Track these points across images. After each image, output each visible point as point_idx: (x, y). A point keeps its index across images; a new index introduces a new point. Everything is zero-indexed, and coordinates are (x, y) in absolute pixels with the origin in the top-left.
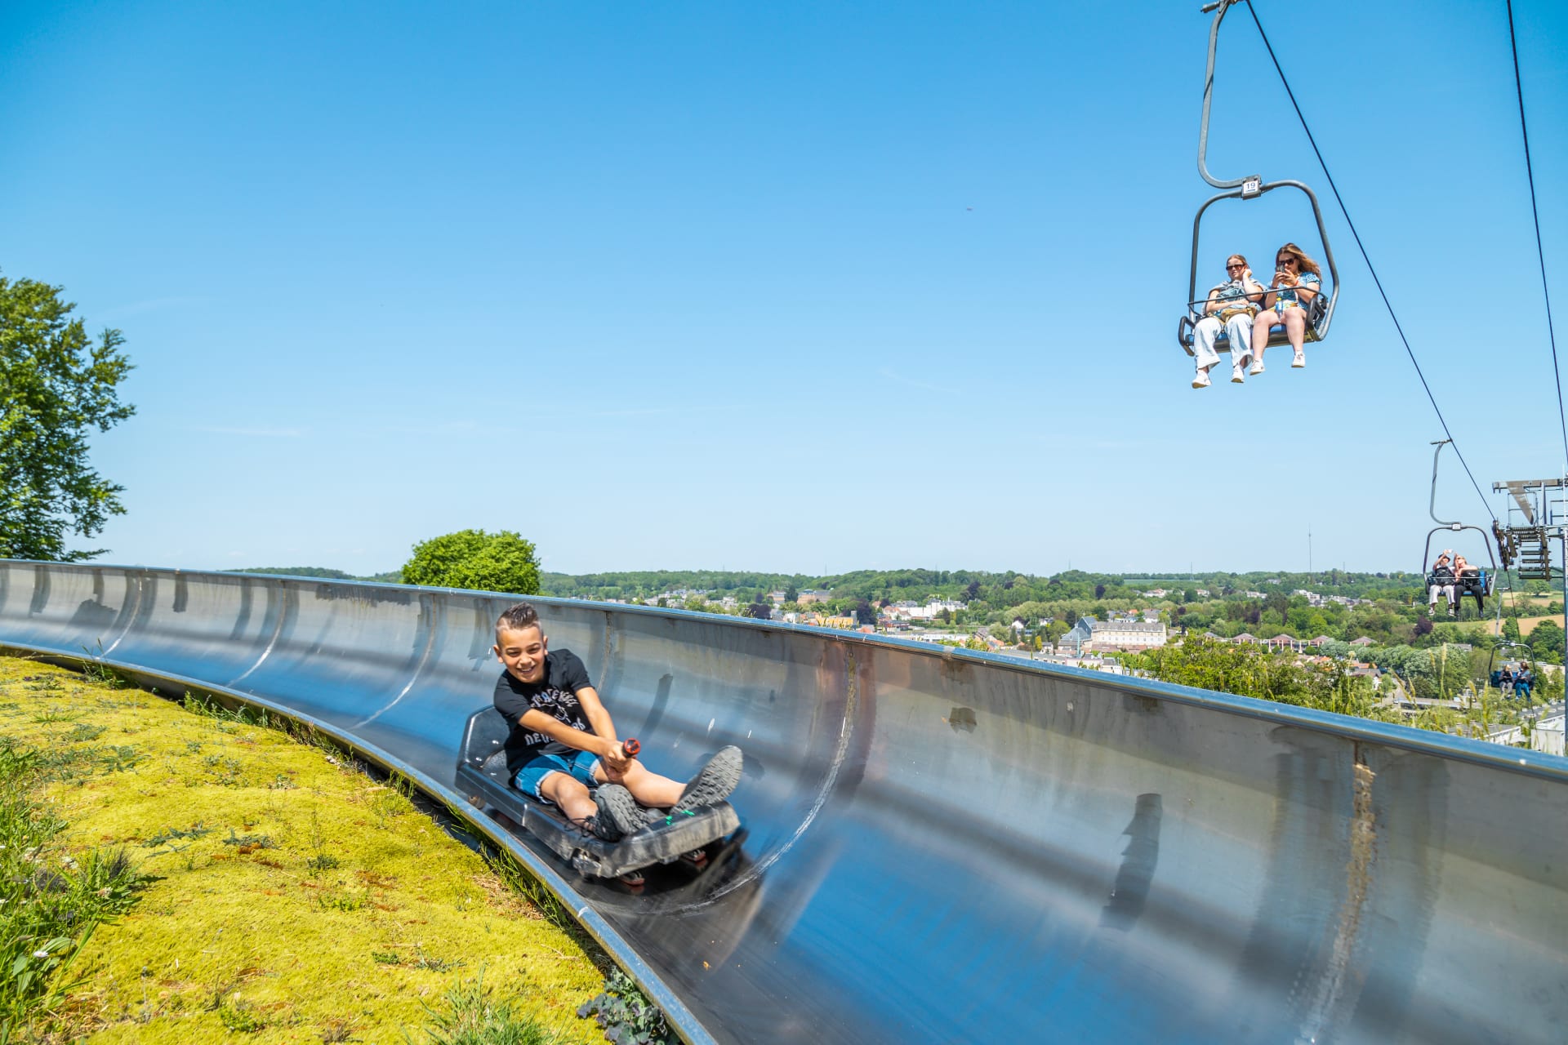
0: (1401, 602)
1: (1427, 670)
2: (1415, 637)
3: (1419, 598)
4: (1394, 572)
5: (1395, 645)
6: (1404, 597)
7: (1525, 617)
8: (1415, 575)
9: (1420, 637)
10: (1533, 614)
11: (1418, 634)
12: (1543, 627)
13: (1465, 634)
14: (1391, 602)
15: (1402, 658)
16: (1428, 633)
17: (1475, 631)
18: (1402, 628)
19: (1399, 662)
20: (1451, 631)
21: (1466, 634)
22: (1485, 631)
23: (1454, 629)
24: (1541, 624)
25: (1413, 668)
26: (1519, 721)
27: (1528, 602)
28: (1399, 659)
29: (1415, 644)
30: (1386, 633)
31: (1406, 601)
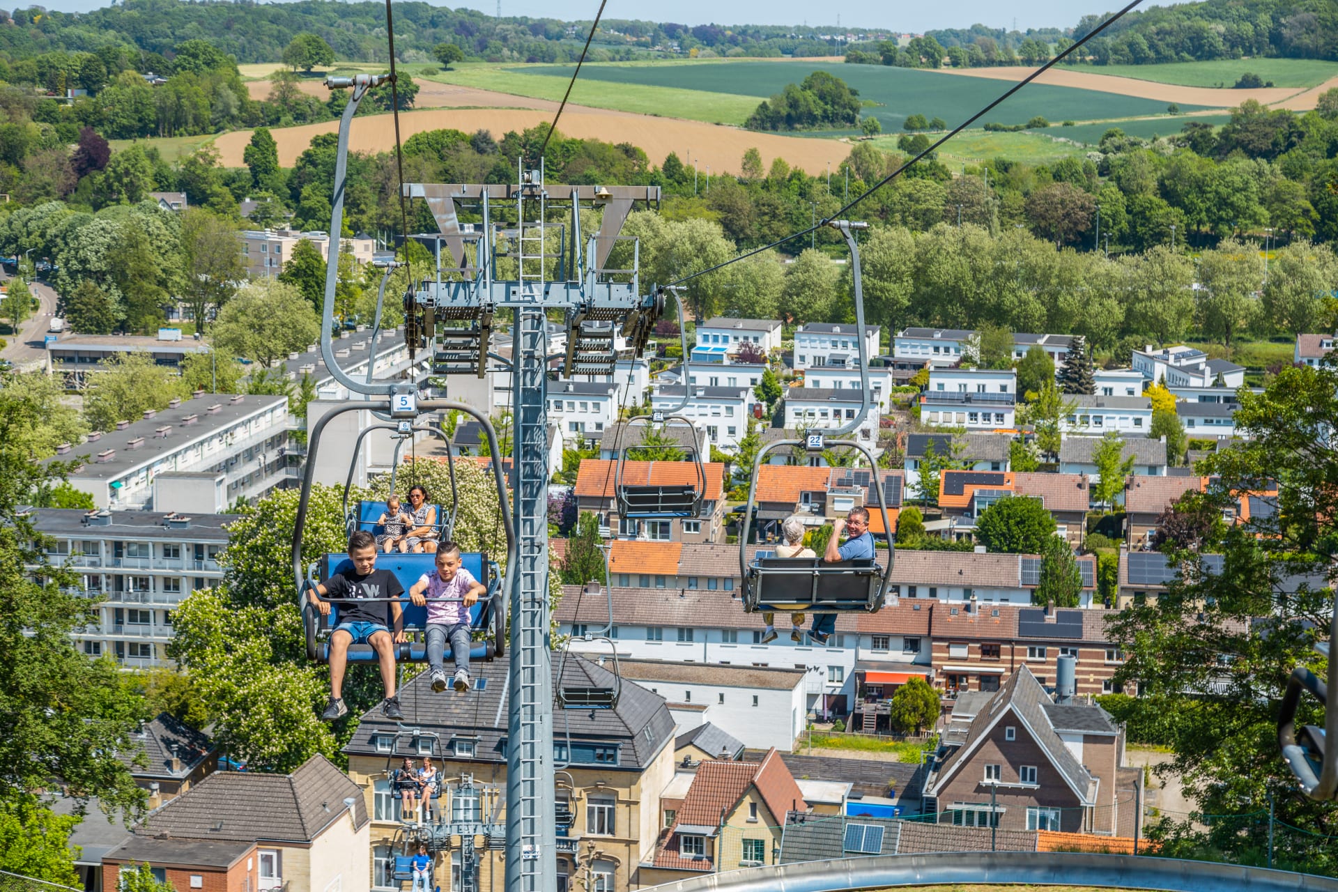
0: (41, 90)
1: (103, 266)
2: (73, 179)
3: (81, 79)
4: (24, 7)
5: (32, 201)
6: (47, 77)
7: (287, 125)
8: (69, 16)
9: (85, 180)
10: (300, 118)
11: (81, 172)
12: (320, 150)
13: (173, 168)
14: (19, 90)
15: (52, 231)
16: (101, 168)
17: (193, 163)
18: (48, 157)
19: (41, 243)
20: (147, 163)
21: (175, 167)
22: (211, 162)
23: (153, 156)
24: (315, 142)
25: (74, 264)
26: (286, 383)
27: (292, 90)
28: (42, 235)
29: (73, 196)
30: (13, 171)
31: (53, 88)
